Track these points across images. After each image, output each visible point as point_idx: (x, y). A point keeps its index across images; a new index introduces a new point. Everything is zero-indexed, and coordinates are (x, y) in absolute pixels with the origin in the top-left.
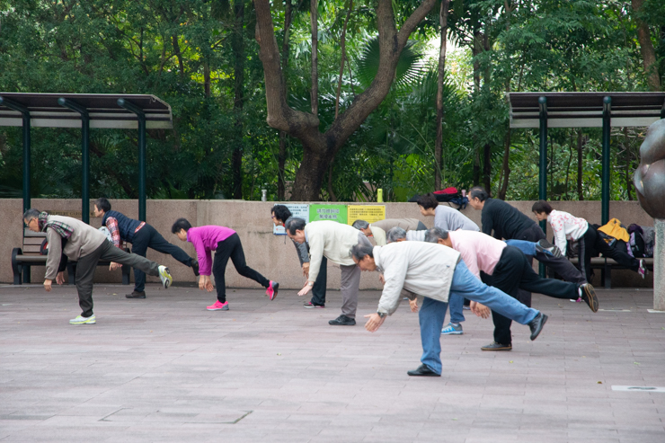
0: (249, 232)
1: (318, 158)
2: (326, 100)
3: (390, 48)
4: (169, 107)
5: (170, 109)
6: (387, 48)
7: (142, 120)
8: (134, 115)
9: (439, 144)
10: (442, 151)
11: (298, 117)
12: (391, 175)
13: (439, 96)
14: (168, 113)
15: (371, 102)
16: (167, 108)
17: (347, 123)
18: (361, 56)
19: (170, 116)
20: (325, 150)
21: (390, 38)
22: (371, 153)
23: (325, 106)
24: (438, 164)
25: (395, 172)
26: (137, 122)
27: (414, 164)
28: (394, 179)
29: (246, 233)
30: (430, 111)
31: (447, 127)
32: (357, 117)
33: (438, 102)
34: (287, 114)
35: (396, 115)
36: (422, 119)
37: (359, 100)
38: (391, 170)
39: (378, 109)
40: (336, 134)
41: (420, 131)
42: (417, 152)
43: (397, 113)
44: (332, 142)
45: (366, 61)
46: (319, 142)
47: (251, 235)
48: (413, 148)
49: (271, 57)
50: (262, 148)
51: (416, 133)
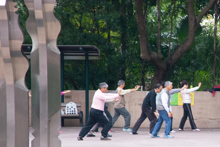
0: (135, 104)
1: (162, 72)
2: (163, 46)
3: (193, 25)
4: (99, 50)
5: (99, 51)
6: (192, 24)
7: (87, 56)
8: (84, 54)
9: (215, 66)
10: (216, 69)
11: (154, 54)
12: (194, 80)
13: (215, 45)
14: (98, 53)
15: (185, 48)
16: (98, 51)
17: (175, 57)
18: (178, 26)
19: (99, 54)
20: (165, 69)
21: (193, 20)
22: (184, 70)
23: (163, 49)
24: (214, 75)
25: (195, 78)
26: (85, 57)
27: (203, 75)
28: (195, 81)
29: (134, 104)
30: (210, 52)
31: (218, 59)
32: (179, 54)
33: (214, 48)
34: (149, 54)
35: (195, 53)
36: (207, 55)
37: (180, 47)
38: (194, 77)
39: (188, 51)
40: (170, 62)
41: (206, 60)
42: (205, 70)
43: (196, 52)
44: (168, 65)
45: (180, 28)
46: (163, 65)
47: (136, 105)
48: (203, 68)
49: (143, 29)
50: (134, 68)
51: (204, 61)
